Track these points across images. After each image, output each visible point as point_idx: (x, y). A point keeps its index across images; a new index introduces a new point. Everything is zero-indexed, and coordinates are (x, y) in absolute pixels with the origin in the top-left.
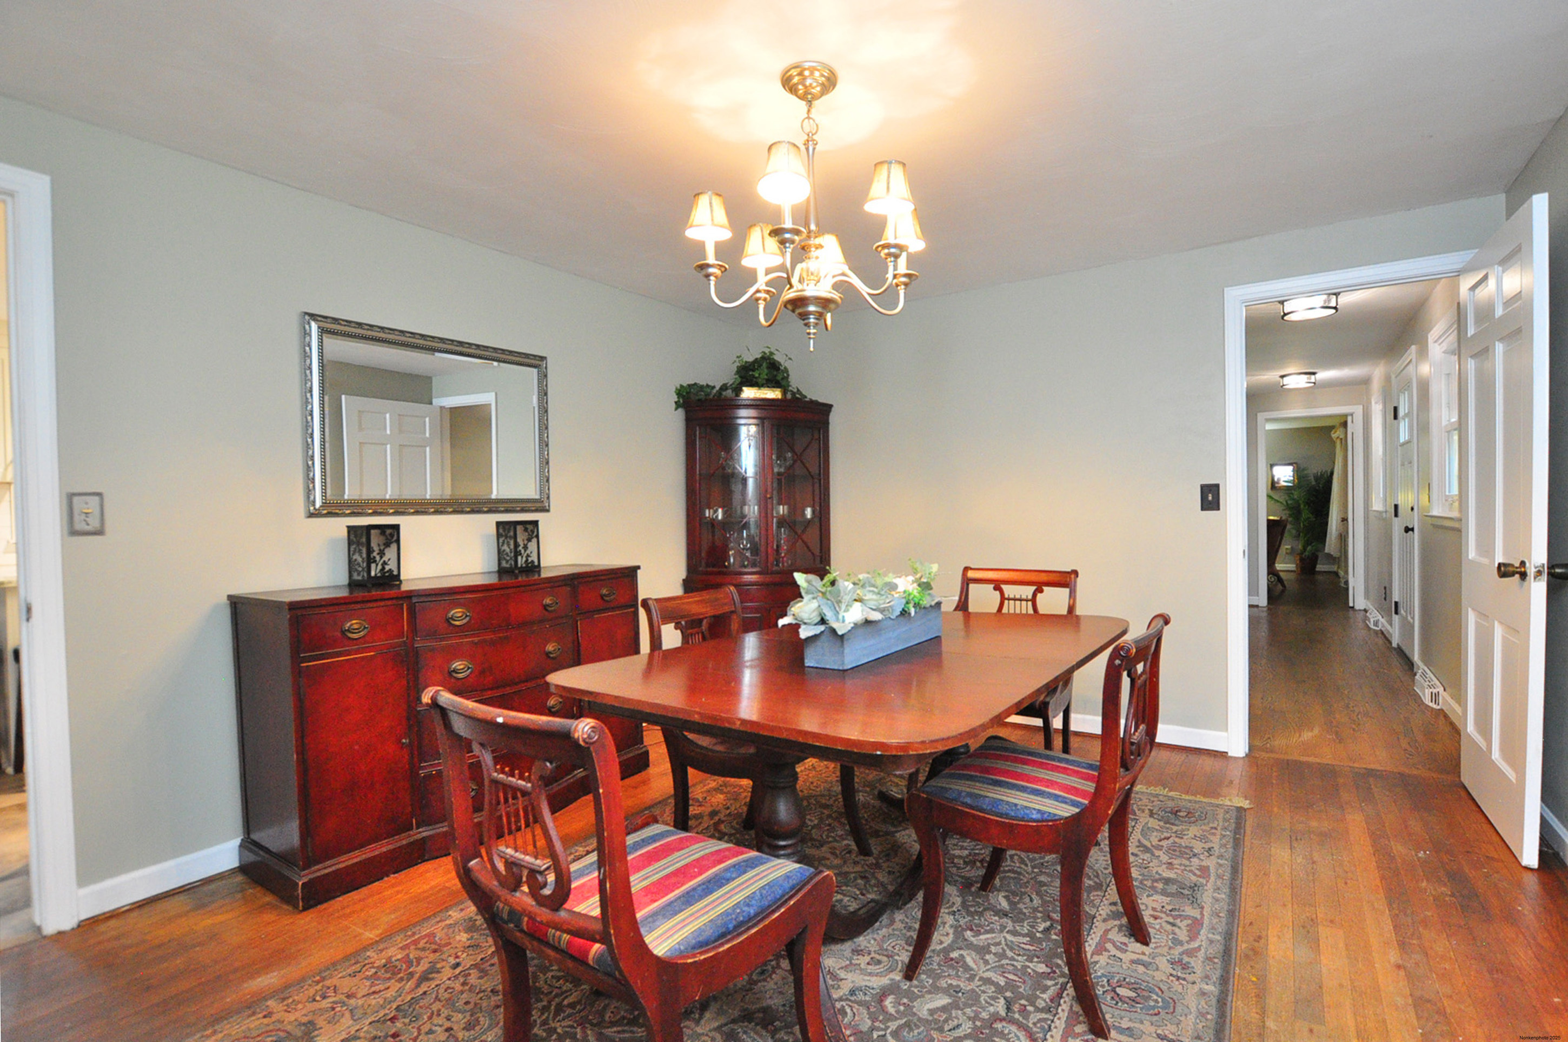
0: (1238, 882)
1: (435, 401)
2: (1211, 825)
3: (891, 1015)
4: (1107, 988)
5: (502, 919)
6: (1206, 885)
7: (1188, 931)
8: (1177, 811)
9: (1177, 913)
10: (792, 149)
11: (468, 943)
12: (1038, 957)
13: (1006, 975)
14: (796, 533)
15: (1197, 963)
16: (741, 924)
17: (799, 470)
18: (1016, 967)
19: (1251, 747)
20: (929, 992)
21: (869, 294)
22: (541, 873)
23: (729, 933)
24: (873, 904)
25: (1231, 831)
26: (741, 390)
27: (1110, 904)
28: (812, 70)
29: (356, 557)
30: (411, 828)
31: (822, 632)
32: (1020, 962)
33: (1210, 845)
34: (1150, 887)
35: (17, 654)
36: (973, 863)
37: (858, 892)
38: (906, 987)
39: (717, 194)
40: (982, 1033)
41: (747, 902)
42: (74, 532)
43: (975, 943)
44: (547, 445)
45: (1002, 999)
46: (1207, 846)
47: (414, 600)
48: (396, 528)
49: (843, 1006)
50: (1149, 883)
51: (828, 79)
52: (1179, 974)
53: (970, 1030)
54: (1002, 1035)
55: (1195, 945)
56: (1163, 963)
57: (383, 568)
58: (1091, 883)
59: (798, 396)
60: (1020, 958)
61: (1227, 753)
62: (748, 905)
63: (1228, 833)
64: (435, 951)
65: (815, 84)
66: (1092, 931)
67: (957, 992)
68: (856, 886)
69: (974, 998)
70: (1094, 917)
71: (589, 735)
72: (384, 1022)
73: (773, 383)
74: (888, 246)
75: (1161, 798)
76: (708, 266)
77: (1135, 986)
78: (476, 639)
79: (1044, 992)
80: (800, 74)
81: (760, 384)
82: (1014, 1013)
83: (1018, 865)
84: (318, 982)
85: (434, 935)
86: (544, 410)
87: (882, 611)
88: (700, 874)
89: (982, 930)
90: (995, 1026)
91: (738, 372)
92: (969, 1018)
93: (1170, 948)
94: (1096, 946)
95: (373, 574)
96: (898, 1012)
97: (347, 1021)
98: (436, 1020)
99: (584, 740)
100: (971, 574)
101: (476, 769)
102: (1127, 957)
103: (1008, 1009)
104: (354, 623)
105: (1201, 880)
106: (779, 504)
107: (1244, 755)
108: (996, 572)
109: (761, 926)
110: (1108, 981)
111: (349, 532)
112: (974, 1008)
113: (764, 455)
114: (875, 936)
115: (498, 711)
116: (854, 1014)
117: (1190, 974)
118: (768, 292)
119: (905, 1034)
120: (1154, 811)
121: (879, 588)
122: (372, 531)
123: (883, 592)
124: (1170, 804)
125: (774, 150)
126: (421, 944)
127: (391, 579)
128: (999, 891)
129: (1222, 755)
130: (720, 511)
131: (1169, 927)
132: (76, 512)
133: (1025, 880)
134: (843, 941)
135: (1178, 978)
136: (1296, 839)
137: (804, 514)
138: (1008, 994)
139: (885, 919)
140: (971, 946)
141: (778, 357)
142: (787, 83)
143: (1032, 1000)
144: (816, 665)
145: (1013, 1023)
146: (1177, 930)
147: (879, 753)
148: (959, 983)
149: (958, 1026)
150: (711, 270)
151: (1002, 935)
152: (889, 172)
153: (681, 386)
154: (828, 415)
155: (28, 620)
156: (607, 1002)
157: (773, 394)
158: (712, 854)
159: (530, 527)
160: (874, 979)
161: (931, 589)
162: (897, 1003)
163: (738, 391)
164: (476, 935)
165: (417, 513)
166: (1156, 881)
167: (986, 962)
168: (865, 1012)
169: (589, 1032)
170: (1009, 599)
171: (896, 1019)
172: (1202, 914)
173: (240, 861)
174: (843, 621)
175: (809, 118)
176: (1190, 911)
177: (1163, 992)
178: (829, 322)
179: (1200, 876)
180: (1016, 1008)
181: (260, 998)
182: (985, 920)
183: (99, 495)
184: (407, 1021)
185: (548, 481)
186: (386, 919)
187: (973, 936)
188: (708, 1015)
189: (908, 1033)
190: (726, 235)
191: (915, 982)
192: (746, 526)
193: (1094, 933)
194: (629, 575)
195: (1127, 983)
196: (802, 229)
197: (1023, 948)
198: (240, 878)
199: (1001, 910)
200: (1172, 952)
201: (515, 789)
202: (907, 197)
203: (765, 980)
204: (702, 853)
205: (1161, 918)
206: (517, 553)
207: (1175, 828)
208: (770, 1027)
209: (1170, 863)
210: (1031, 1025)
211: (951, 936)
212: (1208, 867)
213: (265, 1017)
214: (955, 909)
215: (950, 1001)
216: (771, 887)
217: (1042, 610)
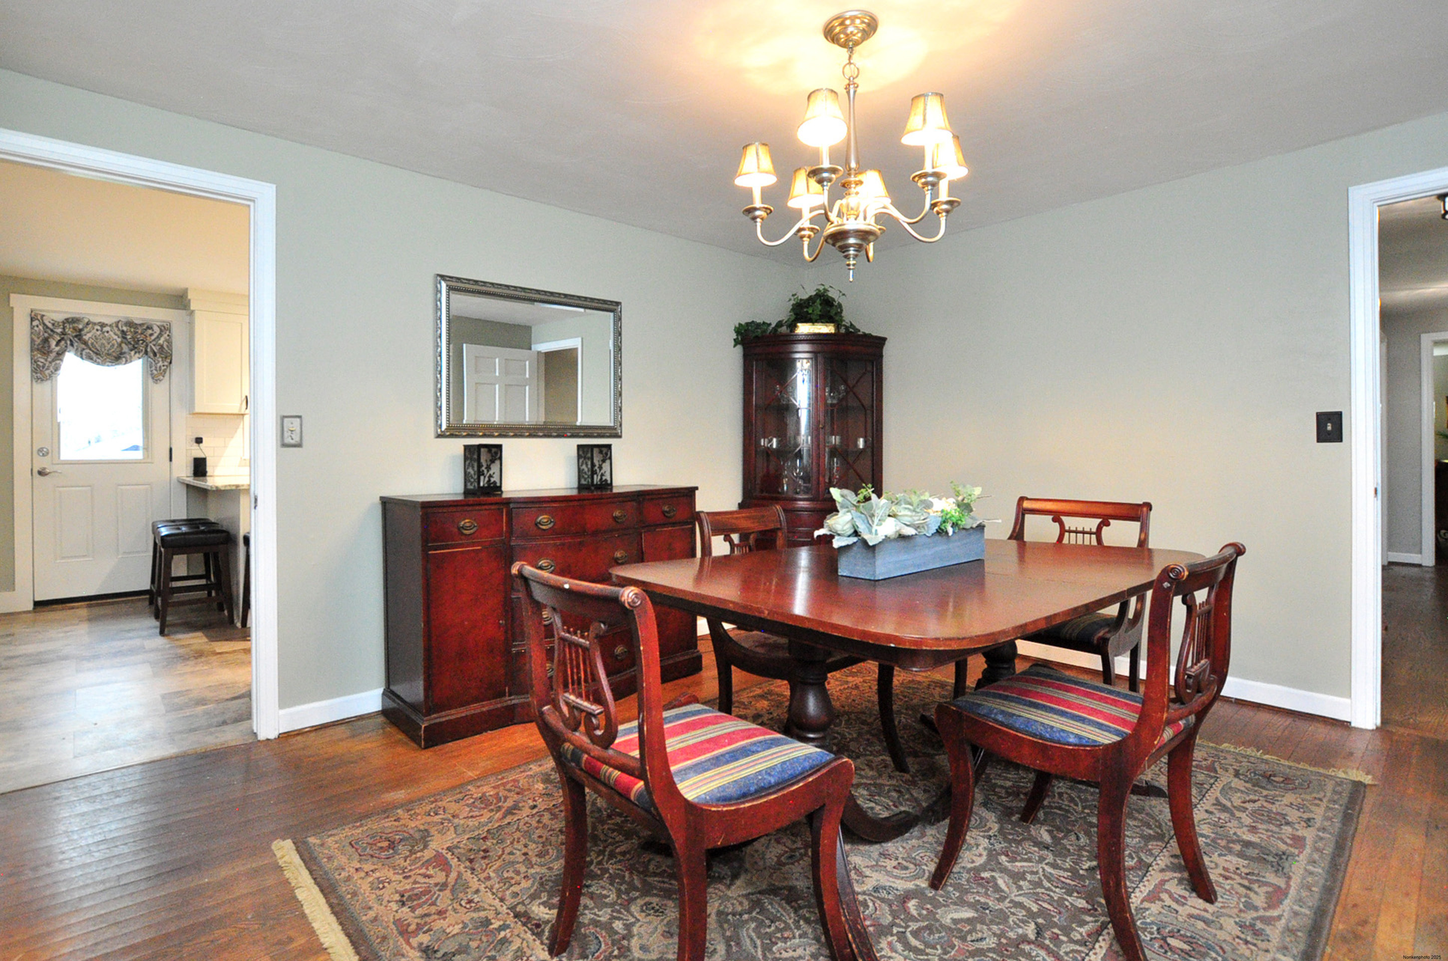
0: (1341, 859)
1: (533, 347)
2: (1314, 795)
3: (912, 916)
4: (1156, 935)
5: (566, 758)
6: (1298, 856)
7: (1266, 898)
8: (1270, 776)
9: (1255, 878)
10: (830, 96)
11: (544, 792)
12: (1078, 893)
13: (1040, 903)
14: (848, 463)
15: (1274, 933)
16: (763, 789)
17: (852, 402)
18: (1052, 897)
19: (1384, 721)
20: (955, 904)
21: (909, 224)
22: (595, 716)
23: (751, 794)
24: (903, 815)
25: (1341, 805)
26: (796, 326)
27: (1172, 856)
28: (852, 19)
29: (470, 470)
30: (504, 695)
31: (855, 543)
32: (1057, 894)
33: (1311, 815)
34: (1224, 847)
35: (247, 540)
36: (1017, 795)
37: (891, 804)
38: (931, 895)
39: (764, 144)
40: (1007, 950)
41: (769, 771)
42: (284, 445)
43: (1010, 868)
44: (620, 379)
45: (1033, 923)
46: (1305, 816)
47: (512, 506)
48: (499, 447)
49: (865, 900)
50: (1223, 843)
51: (868, 25)
52: (1249, 938)
53: (994, 945)
54: (1028, 955)
55: (1275, 913)
56: (1230, 925)
57: (489, 480)
58: (1151, 832)
59: (851, 330)
60: (1057, 890)
61: (1350, 723)
62: (769, 774)
63: (1336, 806)
64: (518, 794)
65: (856, 31)
66: (1145, 879)
67: (984, 909)
68: (889, 797)
69: (1002, 917)
70: (1150, 865)
71: (633, 601)
72: (478, 839)
73: (825, 318)
74: (925, 175)
75: (1252, 760)
76: (755, 209)
77: (1190, 940)
78: (558, 542)
79: (1081, 926)
80: (842, 24)
81: (814, 317)
82: (1045, 939)
83: (1066, 803)
84: (432, 802)
85: (518, 781)
86: (618, 348)
87: (917, 527)
88: (729, 744)
89: (1019, 858)
90: (1022, 946)
91: (793, 310)
92: (995, 934)
93: (1241, 911)
94: (1148, 894)
95: (482, 484)
96: (919, 915)
97: (451, 834)
98: (516, 845)
99: (629, 603)
100: (1026, 505)
101: (549, 630)
102: (1183, 911)
103: (1038, 934)
104: (465, 522)
105: (1292, 850)
106: (832, 434)
107: (1374, 728)
108: (1056, 503)
109: (780, 794)
110: (1158, 929)
111: (465, 450)
112: (1001, 927)
113: (816, 386)
114: (904, 845)
115: (566, 579)
116: (876, 909)
117: (1263, 941)
118: (812, 229)
119: (925, 935)
120: (1241, 772)
121: (915, 505)
122: (482, 450)
123: (918, 510)
124: (1263, 767)
125: (812, 99)
126: (508, 787)
127: (495, 488)
128: (1042, 824)
129: (1344, 725)
130: (775, 440)
131: (1242, 891)
132: (285, 429)
133: (1073, 818)
134: (871, 842)
135: (1247, 942)
136: (1437, 827)
137: (856, 445)
138: (1040, 921)
139: (916, 831)
140: (1004, 870)
141: (832, 294)
142: (830, 34)
143: (1067, 930)
144: (849, 575)
145: (1042, 948)
146: (1252, 895)
147: (892, 645)
148: (988, 901)
149: (982, 939)
150: (758, 213)
151: (1040, 866)
152: (925, 105)
153: (740, 324)
154: (882, 348)
155: (255, 507)
156: (651, 856)
157: (827, 329)
158: (742, 731)
159: (605, 450)
160: (898, 881)
161: (971, 511)
162: (920, 907)
163: (792, 326)
164: (550, 787)
165: (515, 436)
166: (1233, 842)
167: (1020, 888)
168: (887, 908)
169: (635, 877)
170: (1070, 531)
171: (917, 921)
172: (1288, 886)
173: (383, 706)
174: (876, 534)
175: (850, 63)
176: (1271, 878)
177: (1224, 952)
178: (871, 254)
179: (1291, 846)
180: (1047, 934)
181: (395, 806)
182: (1023, 849)
183: (300, 417)
184: (495, 842)
185: (621, 410)
186: (485, 764)
187: (1009, 862)
188: (738, 883)
189: (929, 934)
190: (771, 180)
191: (940, 892)
192: (799, 455)
193: (1148, 881)
194: (689, 493)
195: (1181, 935)
196: (839, 168)
197: (1063, 882)
198: (381, 719)
199: (1041, 843)
200: (1242, 915)
201: (577, 645)
202: (943, 126)
203: (792, 864)
204: (733, 729)
205: (1234, 879)
206: (593, 472)
207: (1265, 793)
208: (793, 904)
209: (1254, 827)
210: (1061, 953)
211: (984, 858)
212: (1304, 838)
213: (395, 820)
214: (991, 833)
215: (976, 915)
216: (791, 764)
217: (1106, 543)
